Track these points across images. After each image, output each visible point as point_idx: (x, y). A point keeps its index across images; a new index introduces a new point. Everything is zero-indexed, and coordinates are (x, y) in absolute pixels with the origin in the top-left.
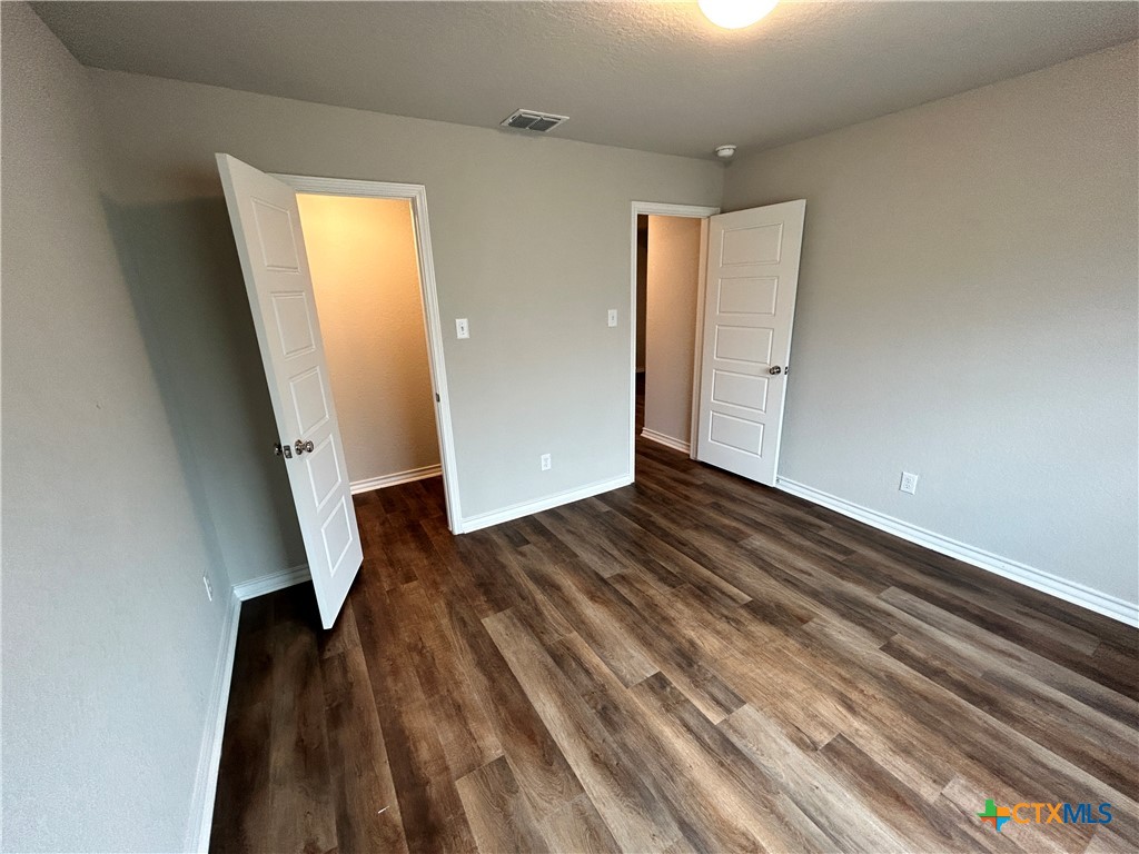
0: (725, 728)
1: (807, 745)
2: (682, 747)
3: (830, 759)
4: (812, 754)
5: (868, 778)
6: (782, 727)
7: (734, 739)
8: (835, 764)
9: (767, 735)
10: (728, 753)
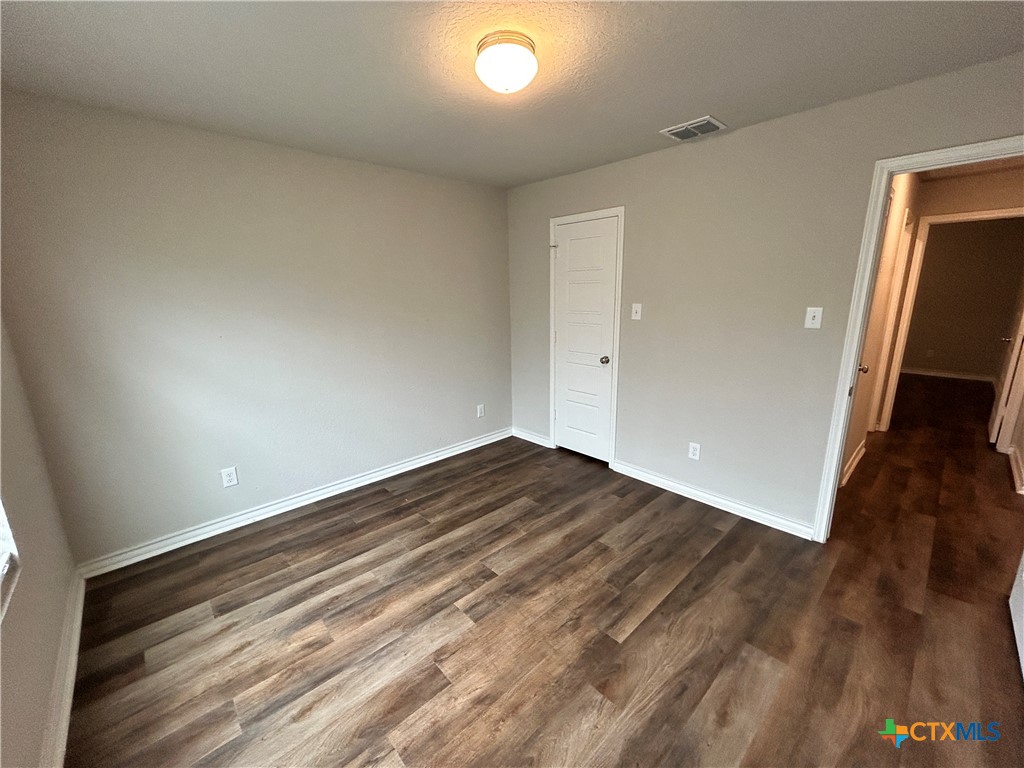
0: (452, 608)
1: (440, 655)
2: (437, 587)
3: (427, 669)
4: (432, 658)
5: (411, 691)
6: (454, 643)
7: (443, 613)
8: (423, 671)
9: (446, 633)
10: (433, 609)
